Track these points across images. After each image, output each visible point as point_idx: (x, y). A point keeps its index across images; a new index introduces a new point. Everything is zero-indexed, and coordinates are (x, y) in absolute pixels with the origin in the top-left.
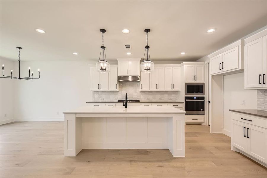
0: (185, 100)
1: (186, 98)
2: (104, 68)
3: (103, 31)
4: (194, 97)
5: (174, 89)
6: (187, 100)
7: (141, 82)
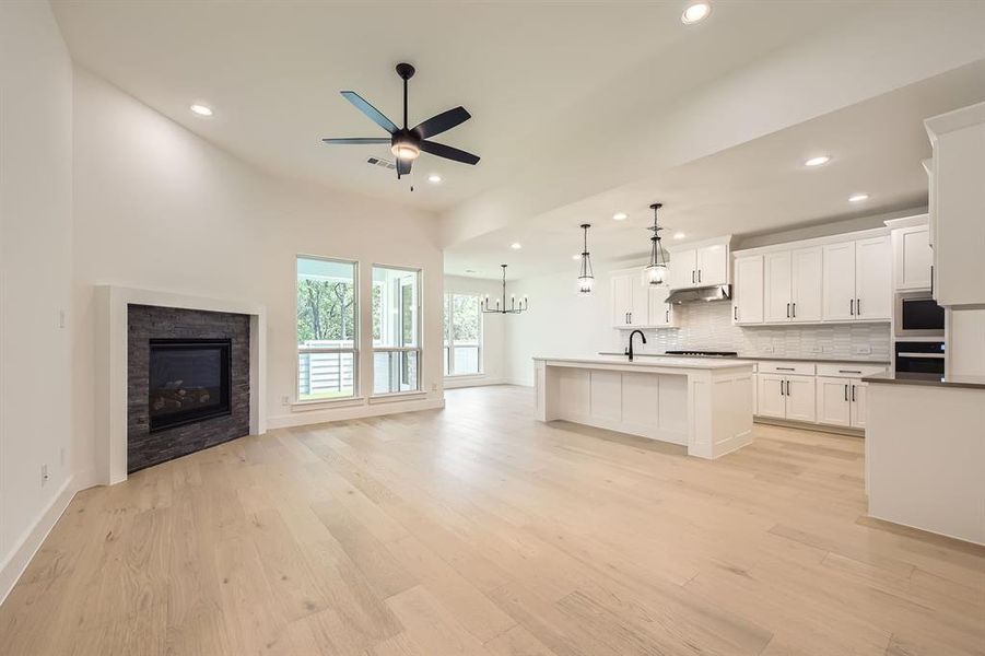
0: (897, 355)
4: (940, 343)
6: (900, 354)
7: (735, 303)
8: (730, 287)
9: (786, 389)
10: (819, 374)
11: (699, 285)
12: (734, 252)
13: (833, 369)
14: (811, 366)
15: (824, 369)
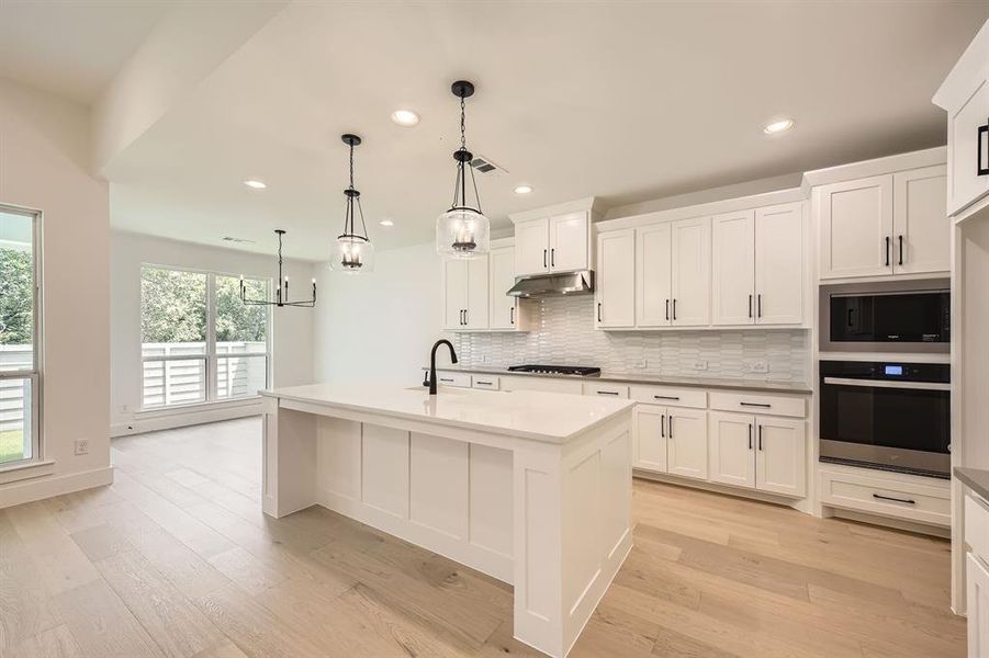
0: (822, 381)
1: (827, 368)
3: (352, 140)
4: (884, 365)
5: (762, 321)
6: (829, 380)
7: (598, 297)
8: (593, 274)
9: (667, 428)
10: (712, 407)
11: (552, 271)
12: (597, 224)
13: (732, 400)
14: (700, 395)
15: (719, 399)
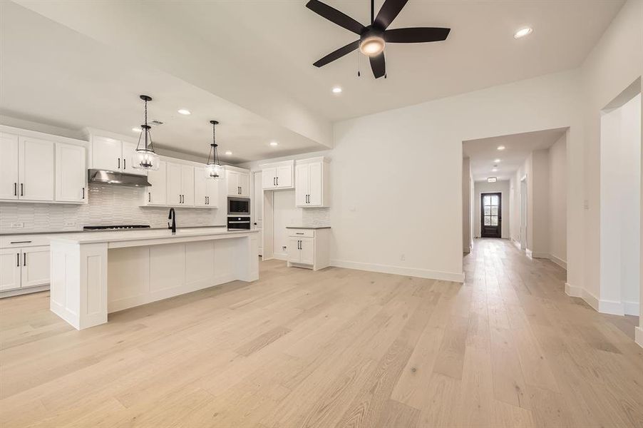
1: (229, 219)
2: (148, 163)
4: (238, 217)
5: (208, 205)
7: (149, 190)
